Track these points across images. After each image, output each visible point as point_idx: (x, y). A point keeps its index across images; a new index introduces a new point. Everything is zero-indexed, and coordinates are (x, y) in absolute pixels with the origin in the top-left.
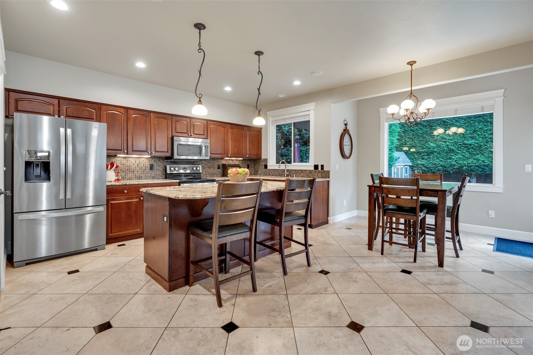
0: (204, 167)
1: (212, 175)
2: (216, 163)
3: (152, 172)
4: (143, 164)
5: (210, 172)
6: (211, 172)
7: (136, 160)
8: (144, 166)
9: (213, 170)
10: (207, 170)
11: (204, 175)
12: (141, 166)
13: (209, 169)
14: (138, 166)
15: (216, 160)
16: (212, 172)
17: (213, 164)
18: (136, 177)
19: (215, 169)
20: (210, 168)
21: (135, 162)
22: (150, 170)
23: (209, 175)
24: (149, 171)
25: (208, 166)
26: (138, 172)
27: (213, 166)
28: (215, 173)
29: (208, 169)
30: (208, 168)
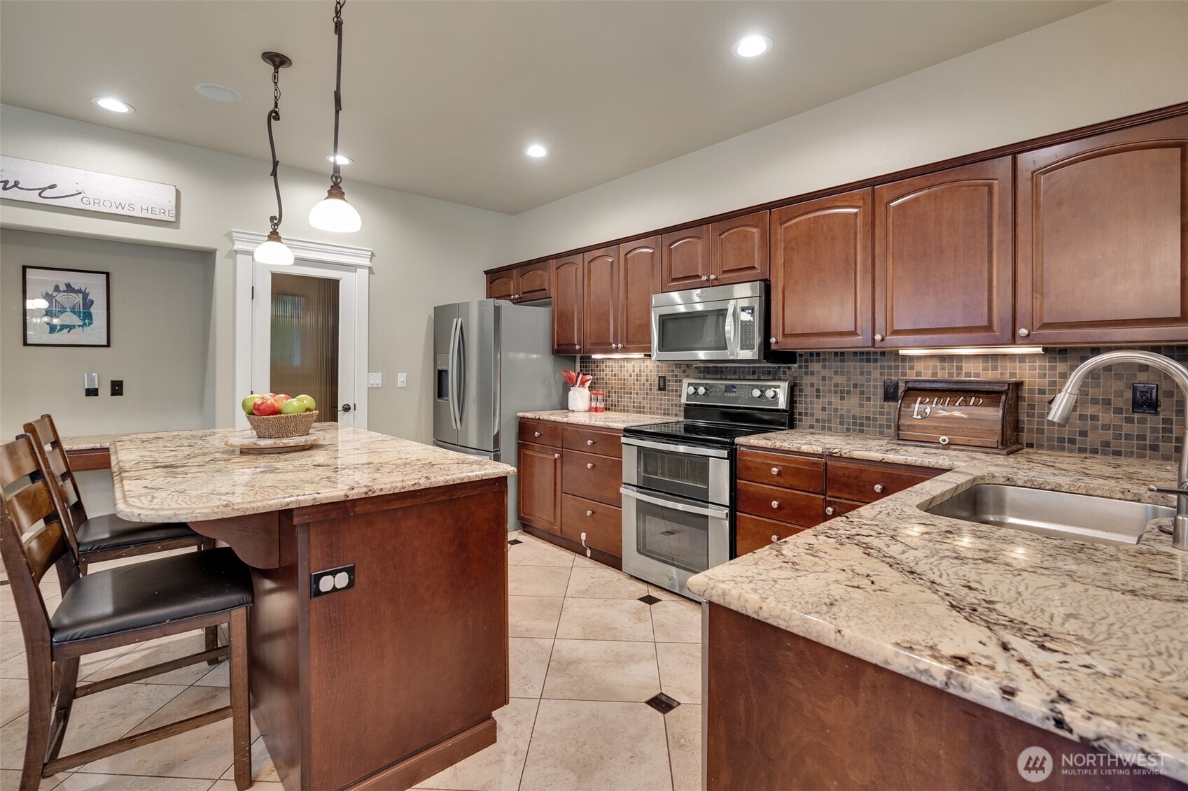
0: (818, 391)
1: (855, 424)
2: (876, 374)
3: (663, 398)
4: (647, 376)
5: (844, 412)
6: (848, 411)
7: (634, 366)
8: (647, 380)
9: (861, 406)
10: (830, 403)
11: (818, 421)
12: (643, 379)
13: (842, 398)
14: (637, 380)
15: (875, 361)
16: (856, 411)
17: (860, 380)
18: (634, 407)
19: (868, 399)
20: (844, 394)
21: (634, 371)
22: (659, 392)
23: (842, 423)
24: (658, 394)
25: (836, 385)
26: (637, 394)
27: (862, 386)
28: (868, 418)
29: (835, 399)
30: (836, 392)
